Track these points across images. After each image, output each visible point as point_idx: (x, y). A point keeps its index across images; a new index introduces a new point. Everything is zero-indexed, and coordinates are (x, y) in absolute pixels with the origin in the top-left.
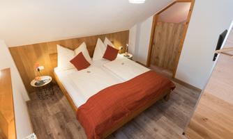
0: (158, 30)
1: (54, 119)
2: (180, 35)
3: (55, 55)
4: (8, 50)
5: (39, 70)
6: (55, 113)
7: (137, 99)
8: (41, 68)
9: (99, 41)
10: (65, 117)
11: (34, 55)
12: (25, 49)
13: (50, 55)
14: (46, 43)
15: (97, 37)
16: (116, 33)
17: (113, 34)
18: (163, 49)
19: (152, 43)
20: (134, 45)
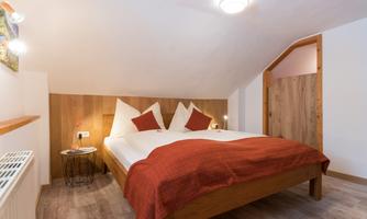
0: (274, 92)
1: (79, 212)
2: (313, 91)
3: (110, 117)
4: (48, 96)
5: (80, 136)
6: (86, 204)
7: (251, 158)
8: (85, 134)
9: (181, 105)
10: (102, 210)
11: (80, 111)
12: (72, 100)
13: (104, 116)
14: (102, 97)
15: (177, 101)
16: (208, 101)
17: (202, 101)
18: (288, 119)
19: (268, 114)
20: (237, 122)
